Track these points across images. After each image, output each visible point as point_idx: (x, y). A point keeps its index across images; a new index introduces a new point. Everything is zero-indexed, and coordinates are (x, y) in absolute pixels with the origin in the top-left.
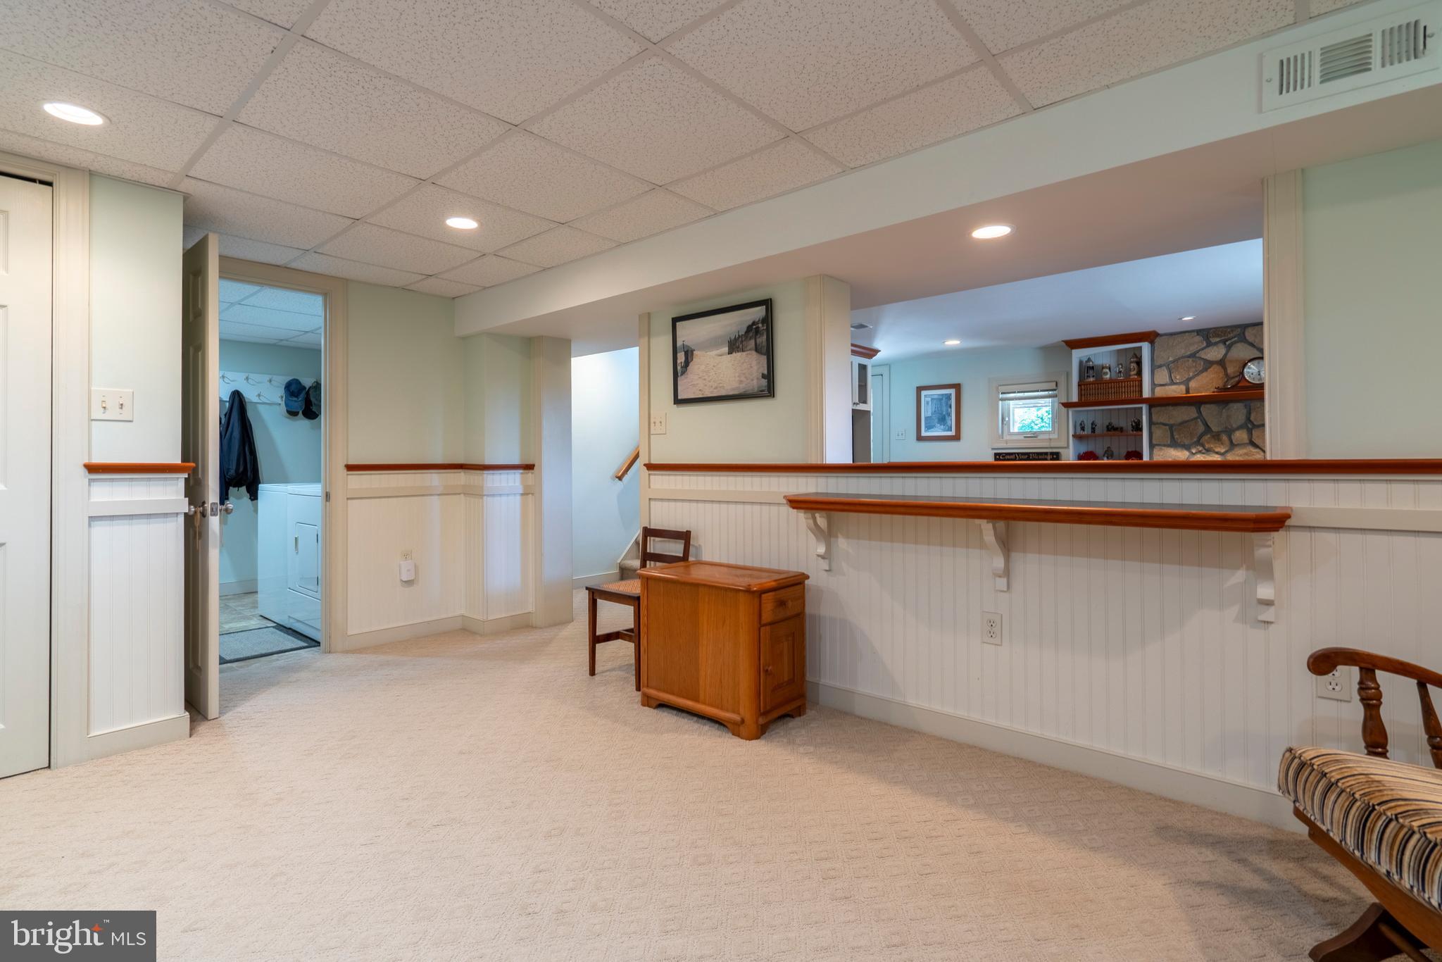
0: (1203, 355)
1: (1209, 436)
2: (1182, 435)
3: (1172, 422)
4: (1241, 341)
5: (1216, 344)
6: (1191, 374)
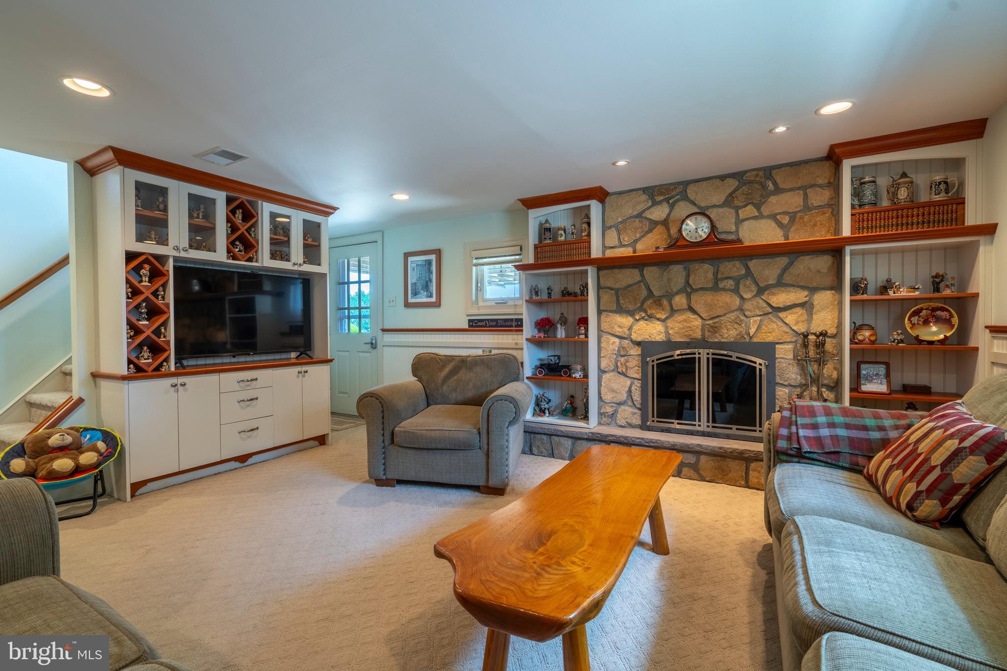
0: (648, 214)
1: (651, 301)
2: (627, 300)
3: (617, 286)
4: (683, 200)
5: (660, 203)
6: (638, 235)
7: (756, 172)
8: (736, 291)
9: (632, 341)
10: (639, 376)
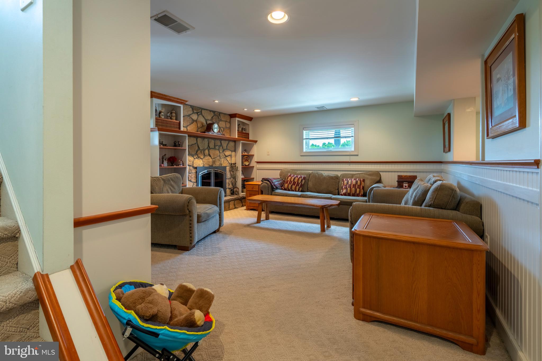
6: (188, 124)
7: (217, 113)
8: (219, 150)
9: (193, 167)
10: (195, 181)
